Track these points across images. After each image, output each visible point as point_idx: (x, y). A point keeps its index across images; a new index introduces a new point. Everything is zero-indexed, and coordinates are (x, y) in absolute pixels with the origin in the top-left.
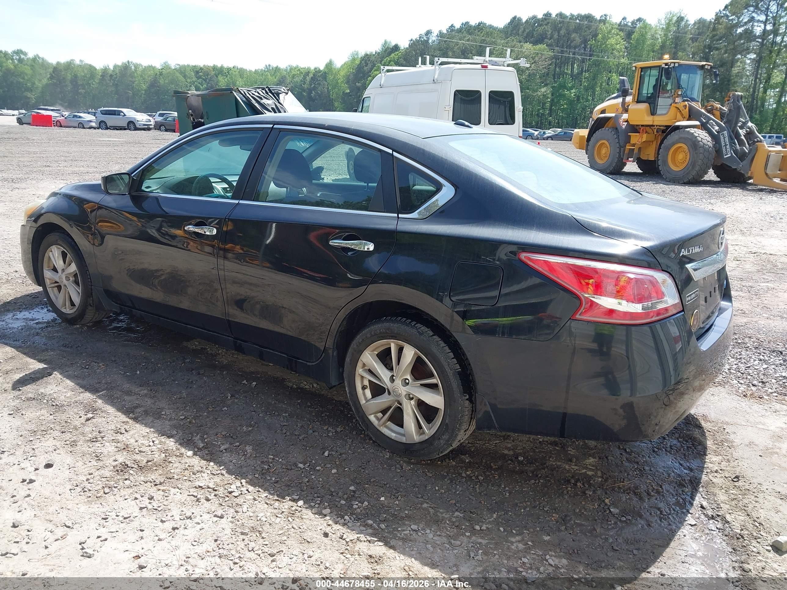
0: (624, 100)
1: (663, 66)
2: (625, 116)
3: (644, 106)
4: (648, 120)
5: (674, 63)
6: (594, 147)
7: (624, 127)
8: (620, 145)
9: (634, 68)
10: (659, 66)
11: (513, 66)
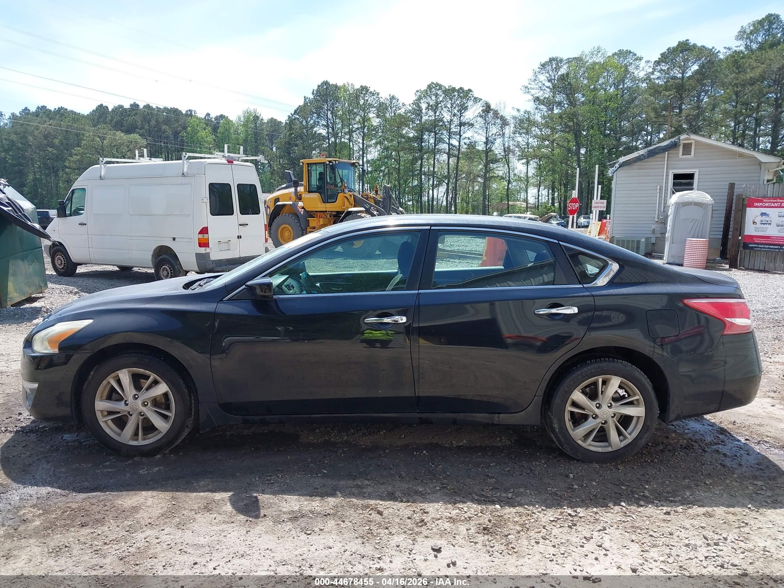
0: (296, 190)
1: (328, 163)
2: (300, 204)
3: (316, 196)
4: (322, 207)
5: (335, 161)
6: (277, 231)
7: (302, 213)
8: (301, 228)
9: (301, 164)
10: (324, 163)
11: (251, 161)
